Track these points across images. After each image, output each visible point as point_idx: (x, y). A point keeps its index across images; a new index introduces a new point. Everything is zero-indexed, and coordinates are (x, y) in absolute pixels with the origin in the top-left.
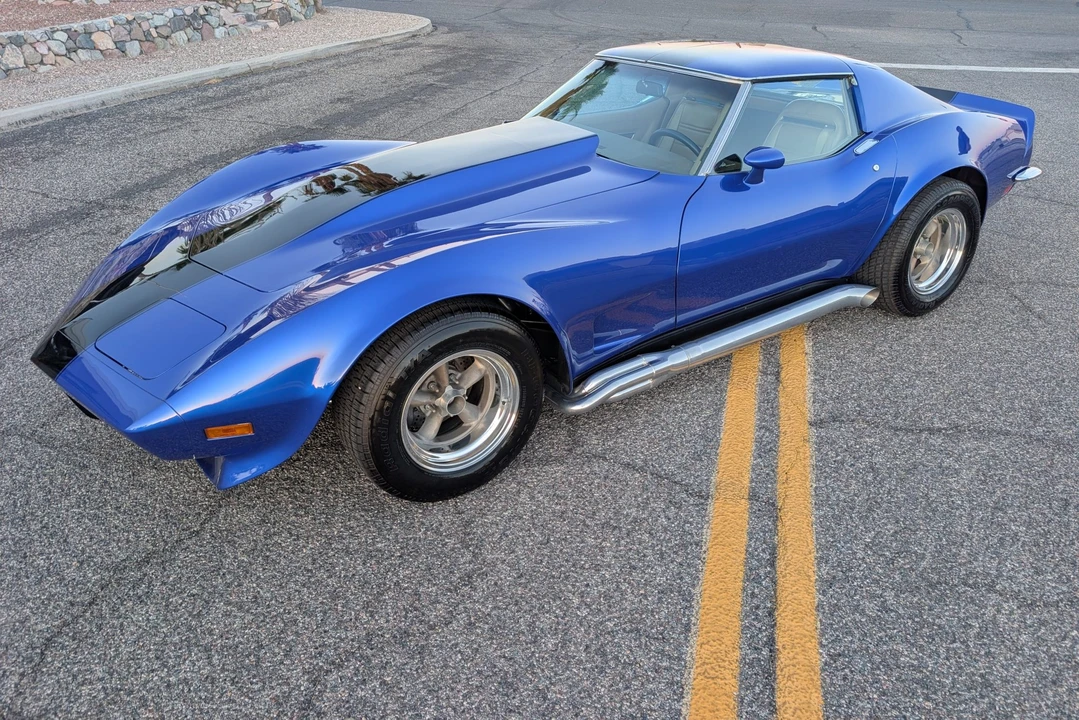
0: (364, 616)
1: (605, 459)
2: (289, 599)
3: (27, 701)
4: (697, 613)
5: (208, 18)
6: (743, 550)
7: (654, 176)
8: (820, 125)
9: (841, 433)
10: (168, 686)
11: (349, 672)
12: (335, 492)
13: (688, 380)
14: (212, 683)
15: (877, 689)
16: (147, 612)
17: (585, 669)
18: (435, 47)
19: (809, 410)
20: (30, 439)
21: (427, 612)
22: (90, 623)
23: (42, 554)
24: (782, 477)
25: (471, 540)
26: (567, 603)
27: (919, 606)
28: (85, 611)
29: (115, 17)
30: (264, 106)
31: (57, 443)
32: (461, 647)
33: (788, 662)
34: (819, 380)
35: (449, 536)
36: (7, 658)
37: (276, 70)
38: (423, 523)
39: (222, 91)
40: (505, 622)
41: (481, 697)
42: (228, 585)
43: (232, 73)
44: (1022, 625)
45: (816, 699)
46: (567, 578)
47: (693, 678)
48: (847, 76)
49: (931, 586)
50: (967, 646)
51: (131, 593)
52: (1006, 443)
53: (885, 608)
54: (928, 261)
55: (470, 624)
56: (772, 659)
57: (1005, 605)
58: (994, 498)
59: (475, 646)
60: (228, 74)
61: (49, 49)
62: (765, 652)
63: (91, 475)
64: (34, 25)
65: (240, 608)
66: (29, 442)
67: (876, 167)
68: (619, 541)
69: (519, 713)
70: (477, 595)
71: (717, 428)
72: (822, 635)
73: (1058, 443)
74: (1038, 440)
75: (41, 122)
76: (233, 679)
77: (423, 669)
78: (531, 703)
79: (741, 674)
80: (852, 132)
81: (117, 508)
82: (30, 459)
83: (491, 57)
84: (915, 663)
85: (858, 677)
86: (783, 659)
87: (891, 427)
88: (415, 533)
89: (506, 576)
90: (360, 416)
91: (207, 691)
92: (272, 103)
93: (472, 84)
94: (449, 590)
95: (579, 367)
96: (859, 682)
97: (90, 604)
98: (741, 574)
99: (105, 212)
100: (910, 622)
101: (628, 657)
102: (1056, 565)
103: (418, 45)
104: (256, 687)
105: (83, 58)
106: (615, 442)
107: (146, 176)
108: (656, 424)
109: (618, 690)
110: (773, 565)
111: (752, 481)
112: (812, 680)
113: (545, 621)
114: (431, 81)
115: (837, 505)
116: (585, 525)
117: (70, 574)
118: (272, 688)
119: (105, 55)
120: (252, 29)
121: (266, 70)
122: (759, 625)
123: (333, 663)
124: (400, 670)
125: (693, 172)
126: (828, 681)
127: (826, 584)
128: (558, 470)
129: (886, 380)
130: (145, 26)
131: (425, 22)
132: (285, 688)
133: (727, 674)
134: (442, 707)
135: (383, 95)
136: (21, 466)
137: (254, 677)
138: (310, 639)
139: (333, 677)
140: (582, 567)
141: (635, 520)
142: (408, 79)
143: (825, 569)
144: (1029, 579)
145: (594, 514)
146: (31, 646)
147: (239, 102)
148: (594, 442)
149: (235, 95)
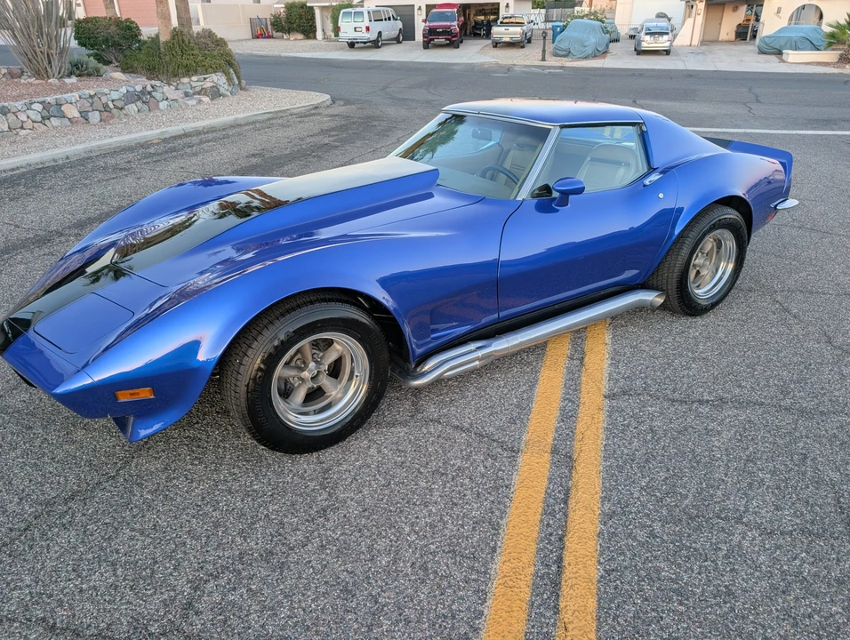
0: (239, 540)
1: (439, 423)
4: (502, 538)
5: (153, 94)
6: (543, 491)
7: (481, 200)
8: (618, 163)
9: (629, 403)
10: (81, 591)
11: (223, 582)
12: (224, 447)
13: (510, 364)
14: (115, 589)
15: (641, 596)
16: (69, 536)
17: (410, 580)
18: (332, 116)
19: (605, 387)
21: (289, 537)
22: (24, 544)
24: (579, 437)
25: (328, 483)
26: (400, 531)
27: (680, 534)
28: (21, 535)
29: (80, 93)
30: (194, 160)
31: (10, 410)
32: (313, 563)
33: (572, 575)
34: (615, 362)
35: (312, 480)
37: (205, 133)
38: (291, 471)
39: (161, 148)
40: (350, 545)
41: (326, 601)
42: (134, 517)
43: (170, 135)
44: (762, 549)
45: (592, 603)
46: (401, 512)
47: (495, 587)
48: (639, 124)
49: (690, 518)
50: (717, 564)
51: (58, 522)
52: (760, 411)
53: (653, 535)
54: (706, 272)
56: (559, 573)
57: (749, 534)
58: (747, 453)
59: (324, 563)
60: (167, 136)
61: (28, 117)
62: (554, 568)
63: (34, 434)
64: (15, 99)
65: (142, 533)
67: (661, 195)
68: (445, 484)
69: (355, 613)
70: (329, 525)
71: (530, 400)
72: (601, 555)
73: (802, 411)
74: (786, 409)
75: (18, 172)
76: (131, 587)
77: (282, 580)
78: (365, 605)
79: (533, 584)
80: (643, 169)
81: (53, 459)
83: (376, 123)
84: (673, 576)
85: (627, 587)
86: (567, 573)
87: (669, 399)
88: (285, 478)
89: (354, 510)
90: (238, 383)
91: (110, 595)
92: (200, 157)
93: (359, 144)
94: (308, 521)
95: (419, 351)
96: (627, 591)
97: (25, 530)
98: (540, 510)
99: (63, 239)
100: (672, 545)
101: (445, 571)
102: (793, 504)
103: (319, 114)
104: (149, 593)
105: (55, 124)
106: (449, 410)
107: (97, 212)
108: (482, 397)
109: (435, 596)
110: (566, 502)
111: (555, 439)
112: (590, 589)
113: (381, 544)
114: (326, 141)
115: (621, 458)
116: (419, 472)
117: (12, 507)
118: (162, 593)
119: (72, 122)
120: (189, 102)
121: (198, 133)
122: (551, 548)
123: (211, 575)
124: (264, 580)
125: (512, 198)
126: (602, 589)
127: (607, 517)
128: (401, 431)
129: (668, 364)
130: (104, 99)
131: (324, 98)
132: (172, 594)
133: (523, 584)
134: (294, 608)
135: (288, 152)
137: (149, 585)
138: (195, 557)
139: (211, 584)
140: (415, 504)
141: (459, 468)
142: (308, 140)
144: (770, 514)
145: (427, 464)
147: (174, 157)
148: (432, 410)
149: (172, 152)
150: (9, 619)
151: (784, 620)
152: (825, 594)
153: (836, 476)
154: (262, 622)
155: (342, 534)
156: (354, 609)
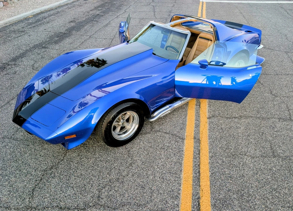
0: (108, 176)
1: (160, 132)
2: (89, 174)
3: (32, 204)
6: (193, 151)
7: (168, 61)
9: (215, 120)
10: (65, 197)
11: (107, 189)
12: (95, 146)
14: (76, 195)
15: (221, 179)
16: (56, 181)
19: (207, 115)
20: (11, 139)
21: (122, 173)
22: (42, 184)
23: (24, 169)
24: (201, 133)
25: (130, 155)
26: (154, 168)
27: (230, 161)
28: (40, 182)
30: (49, 25)
31: (19, 140)
32: (131, 180)
33: (203, 176)
34: (210, 106)
35: (125, 155)
36: (24, 195)
37: (49, 11)
38: (118, 152)
39: (34, 20)
40: (140, 174)
42: (74, 172)
44: (251, 162)
45: (209, 183)
46: (153, 162)
47: (183, 181)
49: (233, 156)
50: (240, 168)
51: (50, 176)
52: (251, 119)
55: (133, 175)
56: (199, 176)
57: (248, 158)
58: (248, 133)
60: (35, 14)
62: (198, 174)
63: (31, 147)
65: (78, 177)
66: (11, 140)
68: (165, 152)
70: (133, 169)
71: (186, 121)
72: (210, 169)
73: (263, 118)
74: (258, 118)
77: (123, 186)
78: (149, 191)
79: (193, 179)
81: (40, 155)
82: (13, 145)
83: (115, 2)
84: (229, 173)
85: (217, 177)
86: (202, 175)
87: (226, 118)
88: (117, 155)
89: (140, 163)
91: (75, 197)
92: (51, 24)
93: (110, 13)
95: (152, 110)
96: (217, 178)
97: (41, 180)
98: (192, 157)
99: (10, 66)
102: (259, 148)
104: (86, 194)
106: (162, 127)
107: (19, 53)
108: (171, 121)
109: (167, 186)
110: (199, 154)
111: (194, 134)
113: (150, 173)
114: (98, 12)
115: (214, 138)
116: (156, 149)
117: (33, 173)
118: (90, 194)
121: (46, 11)
122: (196, 168)
123: (103, 187)
124: (118, 187)
126: (211, 179)
127: (211, 158)
128: (149, 135)
129: (225, 105)
132: (93, 194)
134: (129, 194)
135: (84, 19)
136: (11, 147)
137: (85, 192)
139: (103, 190)
140: (157, 159)
141: (168, 146)
142: (91, 13)
143: (211, 154)
144: (253, 152)
145: (158, 146)
146: (29, 191)
147: (40, 24)
148: (157, 127)
149: (39, 22)
150: (47, 207)
151: (256, 181)
152: (267, 173)
153: (271, 138)
154: (121, 199)
155: (138, 171)
156: (146, 192)
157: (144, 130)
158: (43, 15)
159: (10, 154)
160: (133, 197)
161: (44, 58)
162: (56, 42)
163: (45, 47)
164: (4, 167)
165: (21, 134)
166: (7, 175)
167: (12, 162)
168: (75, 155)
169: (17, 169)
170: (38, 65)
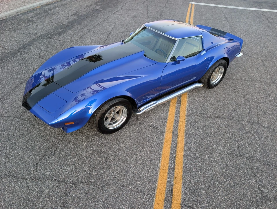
0: (98, 158)
1: (144, 124)
2: (83, 155)
3: (36, 175)
4: (161, 157)
6: (170, 144)
7: (157, 63)
9: (192, 118)
10: (63, 172)
11: (97, 169)
12: (89, 131)
14: (71, 171)
15: (192, 171)
17: (140, 168)
19: (186, 112)
20: (20, 119)
21: (110, 157)
22: (44, 160)
23: (30, 146)
24: (179, 128)
25: (118, 142)
26: (137, 155)
27: (202, 156)
28: (43, 158)
30: (54, 17)
31: (26, 120)
32: (117, 164)
34: (189, 105)
35: (113, 141)
36: (30, 167)
38: (108, 139)
39: (41, 11)
40: (125, 159)
42: (70, 152)
44: (220, 159)
45: (182, 173)
46: (137, 150)
47: (160, 169)
48: (201, 36)
49: (204, 151)
50: (209, 163)
51: (51, 154)
52: (224, 120)
54: (215, 76)
55: (119, 160)
56: (174, 166)
57: (217, 155)
58: (219, 133)
60: (42, 5)
62: (173, 164)
63: (36, 127)
65: (74, 157)
68: (147, 142)
71: (167, 117)
72: (184, 161)
74: (230, 120)
79: (169, 169)
81: (44, 135)
82: (21, 124)
84: (199, 166)
85: (189, 169)
86: (176, 166)
87: (202, 117)
88: (106, 141)
89: (125, 150)
90: (96, 120)
91: (70, 173)
92: (56, 16)
93: (108, 9)
94: (114, 153)
95: (139, 105)
97: (44, 156)
98: (170, 149)
99: (19, 53)
100: (200, 158)
101: (148, 166)
102: (228, 147)
104: (80, 172)
106: (146, 120)
108: (154, 116)
109: (147, 172)
110: (176, 147)
111: (173, 129)
113: (133, 159)
115: (189, 134)
116: (140, 139)
117: (37, 150)
118: (83, 172)
121: (52, 3)
122: (172, 159)
123: (94, 167)
124: (106, 169)
125: (165, 62)
126: (184, 169)
127: (186, 151)
128: (134, 126)
129: (203, 105)
132: (85, 172)
133: (166, 169)
134: (115, 175)
135: (85, 13)
137: (79, 170)
139: (94, 170)
140: (140, 148)
141: (150, 138)
142: (91, 7)
144: (223, 150)
145: (142, 136)
146: (34, 165)
147: (47, 15)
148: (142, 120)
149: (45, 13)
150: (47, 180)
151: (222, 176)
152: (232, 169)
154: (108, 179)
157: (131, 121)
158: (49, 6)
159: (19, 132)
160: (117, 178)
161: (49, 47)
162: (60, 34)
163: (50, 38)
164: (14, 142)
165: (28, 115)
166: (16, 150)
167: (21, 139)
168: (72, 137)
169: (24, 145)
170: (43, 53)
